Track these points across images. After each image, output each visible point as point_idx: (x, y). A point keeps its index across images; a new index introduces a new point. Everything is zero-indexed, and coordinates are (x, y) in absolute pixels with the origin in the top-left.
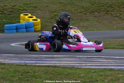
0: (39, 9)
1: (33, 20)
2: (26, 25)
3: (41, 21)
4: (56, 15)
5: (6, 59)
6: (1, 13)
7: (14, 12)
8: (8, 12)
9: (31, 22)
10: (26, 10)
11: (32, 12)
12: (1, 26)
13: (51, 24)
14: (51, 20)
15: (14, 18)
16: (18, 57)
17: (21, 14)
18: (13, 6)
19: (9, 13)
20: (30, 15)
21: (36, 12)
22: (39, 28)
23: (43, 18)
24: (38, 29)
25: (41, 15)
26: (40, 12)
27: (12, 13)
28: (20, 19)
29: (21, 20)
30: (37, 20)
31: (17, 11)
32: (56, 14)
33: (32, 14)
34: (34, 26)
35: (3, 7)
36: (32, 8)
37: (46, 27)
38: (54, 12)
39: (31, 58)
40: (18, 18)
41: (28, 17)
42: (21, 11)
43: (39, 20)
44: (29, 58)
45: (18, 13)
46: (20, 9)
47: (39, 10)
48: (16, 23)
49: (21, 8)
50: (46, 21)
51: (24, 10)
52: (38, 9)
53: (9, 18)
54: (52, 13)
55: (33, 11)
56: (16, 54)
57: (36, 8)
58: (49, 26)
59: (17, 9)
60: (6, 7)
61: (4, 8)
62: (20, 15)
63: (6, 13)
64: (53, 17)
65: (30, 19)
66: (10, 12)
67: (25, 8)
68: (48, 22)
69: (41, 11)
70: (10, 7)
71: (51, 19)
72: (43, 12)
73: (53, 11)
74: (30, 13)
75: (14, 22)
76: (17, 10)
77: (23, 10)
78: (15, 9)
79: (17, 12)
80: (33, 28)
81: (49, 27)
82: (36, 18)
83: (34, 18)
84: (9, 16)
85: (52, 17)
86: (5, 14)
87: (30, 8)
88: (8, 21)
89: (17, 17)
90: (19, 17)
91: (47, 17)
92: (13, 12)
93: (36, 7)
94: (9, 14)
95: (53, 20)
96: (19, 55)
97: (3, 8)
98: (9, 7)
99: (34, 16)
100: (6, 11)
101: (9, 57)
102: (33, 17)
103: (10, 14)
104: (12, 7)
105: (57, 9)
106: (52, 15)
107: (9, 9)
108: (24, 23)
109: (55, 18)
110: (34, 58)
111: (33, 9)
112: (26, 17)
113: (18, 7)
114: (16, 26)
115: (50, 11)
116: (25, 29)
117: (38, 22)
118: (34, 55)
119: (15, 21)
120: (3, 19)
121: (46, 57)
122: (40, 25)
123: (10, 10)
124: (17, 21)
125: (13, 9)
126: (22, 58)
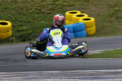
0: (93, 3)
1: (84, 20)
2: (74, 28)
3: (96, 21)
4: (117, 11)
6: (38, 12)
7: (56, 9)
8: (47, 10)
9: (81, 23)
10: (73, 5)
11: (82, 9)
12: (38, 31)
13: (110, 24)
14: (110, 19)
17: (66, 12)
18: (54, 1)
19: (48, 11)
20: (79, 13)
21: (88, 7)
22: (92, 30)
23: (98, 15)
24: (92, 32)
25: (95, 11)
26: (94, 8)
27: (53, 11)
29: (66, 20)
30: (90, 19)
31: (61, 8)
32: (117, 9)
33: (82, 11)
34: (86, 28)
35: (39, 4)
36: (81, 3)
37: (103, 28)
38: (114, 7)
39: (84, 75)
41: (77, 16)
42: (66, 7)
43: (93, 19)
44: (82, 76)
45: (62, 11)
46: (64, 5)
47: (92, 5)
49: (65, 4)
50: (103, 20)
51: (70, 5)
52: (91, 3)
53: (48, 19)
54: (111, 9)
55: (84, 7)
56: (62, 71)
58: (107, 27)
59: (60, 5)
60: (45, 3)
61: (41, 5)
62: (65, 14)
63: (44, 12)
64: (112, 13)
65: (79, 19)
66: (50, 10)
67: (72, 3)
68: (105, 22)
69: (95, 6)
70: (50, 3)
71: (110, 16)
72: (99, 6)
73: (112, 5)
74: (79, 10)
76: (60, 7)
77: (68, 6)
78: (57, 5)
79: (60, 9)
80: (84, 32)
81: (107, 29)
82: (89, 17)
83: (86, 16)
84: (49, 15)
85: (111, 15)
86: (42, 13)
87: (78, 3)
88: (48, 22)
91: (104, 14)
92: (54, 9)
93: (88, 1)
94: (49, 13)
95: (113, 18)
96: (67, 72)
97: (39, 5)
98: (49, 3)
99: (85, 13)
100: (44, 9)
101: (52, 74)
102: (83, 16)
103: (51, 13)
104: (53, 3)
105: (119, 2)
106: (111, 11)
107: (49, 6)
108: (70, 25)
109: (117, 15)
110: (89, 75)
111: (84, 3)
112: (74, 16)
113: (61, 1)
115: (109, 5)
116: (73, 33)
117: (91, 23)
118: (88, 70)
120: (41, 20)
121: (106, 73)
122: (95, 26)
123: (50, 7)
125: (54, 6)
126: (71, 76)
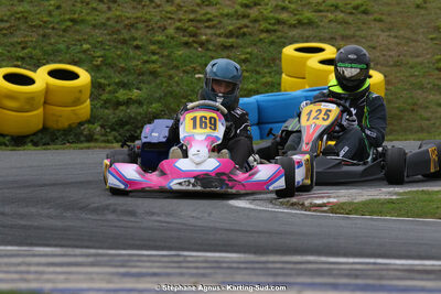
0: (380, 21)
3: (388, 82)
5: (204, 275)
7: (250, 35)
8: (220, 35)
10: (310, 23)
11: (343, 38)
13: (439, 98)
15: (251, 67)
16: (266, 269)
17: (284, 45)
18: (246, 6)
19: (222, 39)
20: (330, 52)
21: (363, 33)
23: (397, 64)
25: (390, 50)
26: (383, 36)
27: (240, 41)
28: (280, 73)
29: (284, 75)
31: (268, 31)
33: (342, 44)
35: (193, 11)
36: (341, 16)
37: (413, 110)
39: (329, 273)
40: (268, 66)
41: (323, 62)
42: (286, 29)
43: (377, 77)
45: (272, 43)
46: (279, 22)
47: (377, 24)
48: (257, 92)
49: (284, 16)
50: (413, 80)
51: (300, 23)
52: (375, 20)
55: (348, 33)
56: (255, 253)
57: (365, 17)
58: (426, 108)
59: (265, 19)
60: (212, 11)
61: (199, 17)
62: (280, 53)
63: (208, 41)
65: (330, 72)
66: (230, 35)
67: (308, 14)
68: (422, 88)
69: (390, 30)
70: (231, 11)
72: (402, 33)
74: (331, 41)
75: (252, 86)
76: (264, 25)
77: (295, 26)
78: (255, 21)
79: (263, 36)
81: (427, 114)
84: (224, 53)
86: (202, 44)
87: (331, 16)
89: (264, 59)
90: (274, 63)
91: (418, 60)
92: (244, 34)
93: (365, 12)
94: (225, 47)
97: (192, 16)
98: (226, 11)
100: (209, 31)
101: (217, 265)
103: (232, 46)
104: (241, 10)
107: (225, 21)
108: (297, 93)
110: (348, 276)
111: (350, 19)
112: (313, 61)
113: (269, 7)
114: (260, 109)
115: (437, 29)
119: (257, 81)
120: (195, 71)
123: (230, 25)
124: (264, 80)
125: (246, 21)
126: (285, 275)
